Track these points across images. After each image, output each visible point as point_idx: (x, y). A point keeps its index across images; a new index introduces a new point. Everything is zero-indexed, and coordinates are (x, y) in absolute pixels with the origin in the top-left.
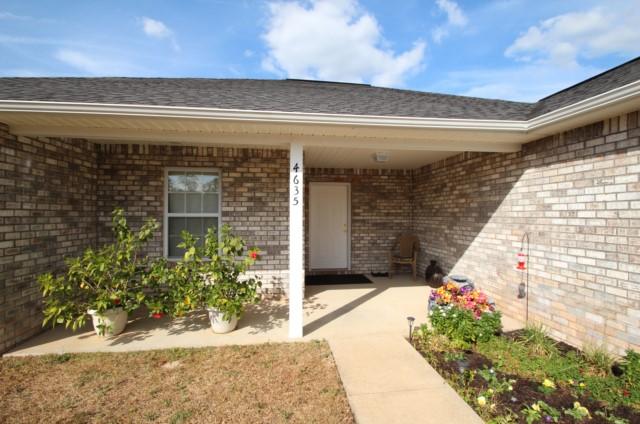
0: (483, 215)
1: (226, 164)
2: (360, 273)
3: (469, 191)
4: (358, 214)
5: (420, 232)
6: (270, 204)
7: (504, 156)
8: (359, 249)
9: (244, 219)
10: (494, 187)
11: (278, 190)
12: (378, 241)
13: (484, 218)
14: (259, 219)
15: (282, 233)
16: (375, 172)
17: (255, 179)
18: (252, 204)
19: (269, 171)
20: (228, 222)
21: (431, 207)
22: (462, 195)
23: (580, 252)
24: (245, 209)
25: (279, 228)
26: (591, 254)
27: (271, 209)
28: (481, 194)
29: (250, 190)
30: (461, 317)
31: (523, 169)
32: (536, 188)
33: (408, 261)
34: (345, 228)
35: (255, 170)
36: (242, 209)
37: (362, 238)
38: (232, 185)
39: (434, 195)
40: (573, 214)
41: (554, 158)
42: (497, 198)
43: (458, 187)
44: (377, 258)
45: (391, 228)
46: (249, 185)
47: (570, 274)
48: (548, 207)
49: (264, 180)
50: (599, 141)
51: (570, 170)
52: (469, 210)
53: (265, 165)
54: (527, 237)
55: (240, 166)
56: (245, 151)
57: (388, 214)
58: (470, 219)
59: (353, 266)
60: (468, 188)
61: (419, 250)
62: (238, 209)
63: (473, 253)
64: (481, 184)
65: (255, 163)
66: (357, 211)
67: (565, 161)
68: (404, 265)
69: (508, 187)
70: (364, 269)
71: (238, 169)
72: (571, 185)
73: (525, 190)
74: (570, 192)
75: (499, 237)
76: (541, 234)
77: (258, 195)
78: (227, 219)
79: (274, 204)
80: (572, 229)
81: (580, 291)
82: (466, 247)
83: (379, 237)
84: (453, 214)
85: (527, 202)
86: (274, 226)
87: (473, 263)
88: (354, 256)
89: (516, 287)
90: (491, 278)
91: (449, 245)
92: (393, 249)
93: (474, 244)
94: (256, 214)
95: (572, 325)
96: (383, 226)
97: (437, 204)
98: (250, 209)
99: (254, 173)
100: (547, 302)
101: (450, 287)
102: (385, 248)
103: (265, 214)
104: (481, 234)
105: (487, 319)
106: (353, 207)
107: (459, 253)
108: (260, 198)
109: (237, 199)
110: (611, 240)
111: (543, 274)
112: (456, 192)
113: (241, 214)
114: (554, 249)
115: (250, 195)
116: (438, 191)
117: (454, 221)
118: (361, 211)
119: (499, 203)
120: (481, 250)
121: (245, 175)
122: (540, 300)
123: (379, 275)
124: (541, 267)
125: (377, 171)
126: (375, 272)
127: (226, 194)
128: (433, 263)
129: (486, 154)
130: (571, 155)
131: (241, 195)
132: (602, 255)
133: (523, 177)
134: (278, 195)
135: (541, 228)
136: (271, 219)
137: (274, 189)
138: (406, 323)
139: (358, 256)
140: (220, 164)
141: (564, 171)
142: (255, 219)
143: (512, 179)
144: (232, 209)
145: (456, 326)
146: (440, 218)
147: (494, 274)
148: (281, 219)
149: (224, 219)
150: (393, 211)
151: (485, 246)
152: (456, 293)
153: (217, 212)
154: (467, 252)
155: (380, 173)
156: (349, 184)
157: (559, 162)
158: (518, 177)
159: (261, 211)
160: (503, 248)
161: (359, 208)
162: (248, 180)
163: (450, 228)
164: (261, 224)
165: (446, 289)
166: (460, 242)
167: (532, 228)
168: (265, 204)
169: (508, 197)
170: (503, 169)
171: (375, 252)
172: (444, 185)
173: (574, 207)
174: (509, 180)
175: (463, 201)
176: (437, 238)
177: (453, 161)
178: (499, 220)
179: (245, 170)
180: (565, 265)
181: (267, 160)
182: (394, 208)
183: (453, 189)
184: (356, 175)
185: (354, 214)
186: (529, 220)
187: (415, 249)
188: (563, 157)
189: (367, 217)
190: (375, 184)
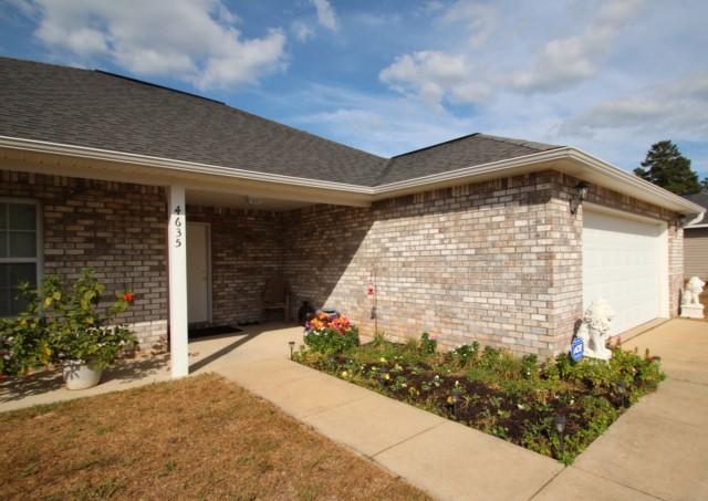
0: (346, 255)
1: (50, 196)
2: (225, 324)
3: (336, 236)
4: (221, 259)
5: (291, 276)
6: (118, 246)
7: (360, 209)
8: (223, 297)
9: (80, 264)
10: (354, 234)
11: (128, 230)
12: (246, 288)
13: (347, 259)
14: (102, 264)
15: (136, 280)
16: (240, 212)
17: (95, 215)
18: (92, 246)
19: (114, 206)
20: (55, 268)
21: (303, 250)
22: (330, 240)
23: (404, 280)
24: (82, 252)
25: (132, 274)
26: (409, 280)
27: (120, 252)
28: (345, 239)
29: (87, 228)
30: (331, 334)
31: (373, 221)
32: (380, 236)
33: (280, 305)
34: (204, 275)
35: (97, 205)
36: (76, 252)
37: (227, 286)
38: (60, 221)
39: (304, 239)
40: (399, 254)
41: (390, 215)
42: (356, 243)
43: (328, 232)
44: (245, 307)
45: (260, 273)
46: (87, 222)
47: (400, 295)
48: (387, 250)
49: (108, 218)
50: (412, 207)
51: (398, 224)
52: (336, 253)
53: (110, 200)
54: (375, 272)
55: (71, 199)
56: (80, 181)
57: (255, 259)
58: (336, 261)
59: (215, 317)
60: (334, 234)
61: (291, 294)
62: (71, 252)
63: (341, 290)
64: (345, 230)
65: (95, 197)
66: (219, 255)
67: (396, 218)
68: (275, 310)
69: (364, 234)
70: (229, 320)
71: (69, 202)
72: (398, 234)
73: (374, 237)
74: (399, 239)
75: (359, 274)
76: (384, 269)
77: (100, 234)
78: (54, 264)
79: (123, 246)
80: (400, 265)
81: (405, 305)
82: (333, 286)
83: (246, 284)
84: (323, 257)
85: (375, 246)
86: (125, 273)
87: (340, 299)
88: (216, 306)
89: (370, 311)
90: (353, 308)
91: (320, 286)
92: (263, 295)
93: (340, 282)
94: (100, 258)
95: (402, 329)
96: (251, 271)
97: (308, 248)
98: (87, 252)
99: (94, 209)
100: (388, 318)
101: (321, 317)
102: (252, 295)
103: (112, 258)
104: (345, 273)
105: (350, 334)
106: (214, 251)
107: (328, 292)
108: (104, 239)
109: (68, 240)
110: (418, 270)
111: (385, 298)
112: (325, 237)
113: (76, 258)
114: (392, 279)
115: (88, 234)
116: (309, 235)
117: (324, 262)
118: (225, 255)
119: (358, 246)
120: (345, 286)
121: (80, 210)
122: (384, 317)
123: (247, 324)
124: (384, 293)
125: (243, 211)
126: (243, 322)
127: (51, 233)
128: (306, 303)
129: (347, 208)
130: (399, 214)
131: (74, 234)
132: (413, 280)
133: (373, 227)
134: (129, 236)
135: (383, 265)
136: (121, 264)
137: (124, 229)
138: (288, 348)
139: (222, 305)
140: (40, 195)
141: (395, 224)
142: (96, 264)
143: (366, 228)
144: (61, 252)
145: (327, 341)
146: (310, 261)
147: (355, 305)
148: (133, 263)
149: (48, 264)
150: (261, 255)
151: (348, 282)
152: (326, 321)
153: (34, 255)
154: (335, 290)
155: (246, 213)
156: (209, 224)
157: (393, 218)
158: (370, 226)
159: (105, 254)
160: (361, 283)
161: (221, 252)
162: (85, 216)
163: (320, 269)
164: (106, 270)
165: (319, 319)
166: (329, 281)
167: (379, 265)
168: (110, 246)
169: (364, 242)
170: (360, 220)
171: (243, 300)
172: (315, 230)
173: (400, 249)
174: (364, 228)
175: (331, 244)
176: (308, 281)
177: (321, 208)
178: (358, 260)
179: (79, 203)
180: (396, 289)
181: (113, 194)
182: (262, 251)
183: (322, 233)
184: (218, 215)
185: (215, 258)
186: (377, 260)
187: (286, 292)
188: (395, 215)
189: (232, 261)
190: (240, 225)
